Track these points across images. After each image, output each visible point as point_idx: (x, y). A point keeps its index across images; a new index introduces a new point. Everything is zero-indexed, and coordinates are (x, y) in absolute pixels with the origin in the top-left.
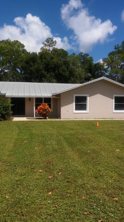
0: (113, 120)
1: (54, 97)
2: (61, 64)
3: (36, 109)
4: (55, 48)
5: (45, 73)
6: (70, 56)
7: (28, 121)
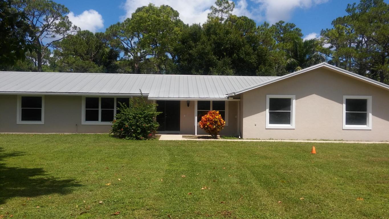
0: (344, 142)
1: (231, 99)
2: (243, 42)
3: (198, 120)
4: (233, 14)
5: (215, 58)
6: (258, 28)
7: (185, 141)
